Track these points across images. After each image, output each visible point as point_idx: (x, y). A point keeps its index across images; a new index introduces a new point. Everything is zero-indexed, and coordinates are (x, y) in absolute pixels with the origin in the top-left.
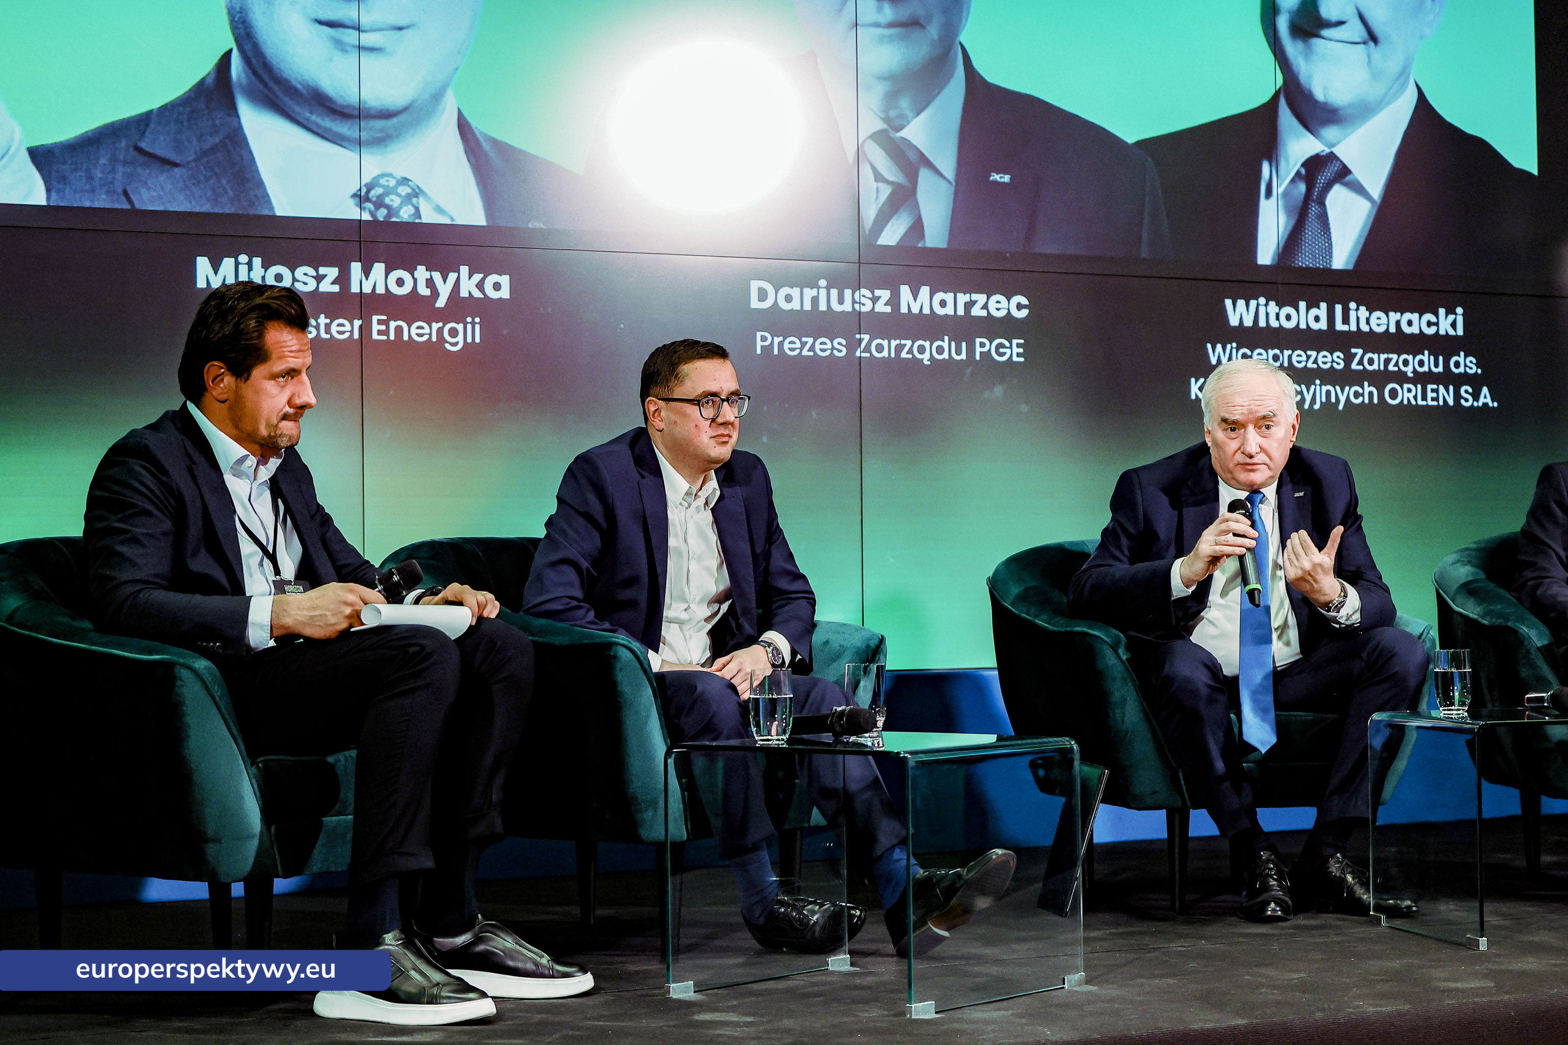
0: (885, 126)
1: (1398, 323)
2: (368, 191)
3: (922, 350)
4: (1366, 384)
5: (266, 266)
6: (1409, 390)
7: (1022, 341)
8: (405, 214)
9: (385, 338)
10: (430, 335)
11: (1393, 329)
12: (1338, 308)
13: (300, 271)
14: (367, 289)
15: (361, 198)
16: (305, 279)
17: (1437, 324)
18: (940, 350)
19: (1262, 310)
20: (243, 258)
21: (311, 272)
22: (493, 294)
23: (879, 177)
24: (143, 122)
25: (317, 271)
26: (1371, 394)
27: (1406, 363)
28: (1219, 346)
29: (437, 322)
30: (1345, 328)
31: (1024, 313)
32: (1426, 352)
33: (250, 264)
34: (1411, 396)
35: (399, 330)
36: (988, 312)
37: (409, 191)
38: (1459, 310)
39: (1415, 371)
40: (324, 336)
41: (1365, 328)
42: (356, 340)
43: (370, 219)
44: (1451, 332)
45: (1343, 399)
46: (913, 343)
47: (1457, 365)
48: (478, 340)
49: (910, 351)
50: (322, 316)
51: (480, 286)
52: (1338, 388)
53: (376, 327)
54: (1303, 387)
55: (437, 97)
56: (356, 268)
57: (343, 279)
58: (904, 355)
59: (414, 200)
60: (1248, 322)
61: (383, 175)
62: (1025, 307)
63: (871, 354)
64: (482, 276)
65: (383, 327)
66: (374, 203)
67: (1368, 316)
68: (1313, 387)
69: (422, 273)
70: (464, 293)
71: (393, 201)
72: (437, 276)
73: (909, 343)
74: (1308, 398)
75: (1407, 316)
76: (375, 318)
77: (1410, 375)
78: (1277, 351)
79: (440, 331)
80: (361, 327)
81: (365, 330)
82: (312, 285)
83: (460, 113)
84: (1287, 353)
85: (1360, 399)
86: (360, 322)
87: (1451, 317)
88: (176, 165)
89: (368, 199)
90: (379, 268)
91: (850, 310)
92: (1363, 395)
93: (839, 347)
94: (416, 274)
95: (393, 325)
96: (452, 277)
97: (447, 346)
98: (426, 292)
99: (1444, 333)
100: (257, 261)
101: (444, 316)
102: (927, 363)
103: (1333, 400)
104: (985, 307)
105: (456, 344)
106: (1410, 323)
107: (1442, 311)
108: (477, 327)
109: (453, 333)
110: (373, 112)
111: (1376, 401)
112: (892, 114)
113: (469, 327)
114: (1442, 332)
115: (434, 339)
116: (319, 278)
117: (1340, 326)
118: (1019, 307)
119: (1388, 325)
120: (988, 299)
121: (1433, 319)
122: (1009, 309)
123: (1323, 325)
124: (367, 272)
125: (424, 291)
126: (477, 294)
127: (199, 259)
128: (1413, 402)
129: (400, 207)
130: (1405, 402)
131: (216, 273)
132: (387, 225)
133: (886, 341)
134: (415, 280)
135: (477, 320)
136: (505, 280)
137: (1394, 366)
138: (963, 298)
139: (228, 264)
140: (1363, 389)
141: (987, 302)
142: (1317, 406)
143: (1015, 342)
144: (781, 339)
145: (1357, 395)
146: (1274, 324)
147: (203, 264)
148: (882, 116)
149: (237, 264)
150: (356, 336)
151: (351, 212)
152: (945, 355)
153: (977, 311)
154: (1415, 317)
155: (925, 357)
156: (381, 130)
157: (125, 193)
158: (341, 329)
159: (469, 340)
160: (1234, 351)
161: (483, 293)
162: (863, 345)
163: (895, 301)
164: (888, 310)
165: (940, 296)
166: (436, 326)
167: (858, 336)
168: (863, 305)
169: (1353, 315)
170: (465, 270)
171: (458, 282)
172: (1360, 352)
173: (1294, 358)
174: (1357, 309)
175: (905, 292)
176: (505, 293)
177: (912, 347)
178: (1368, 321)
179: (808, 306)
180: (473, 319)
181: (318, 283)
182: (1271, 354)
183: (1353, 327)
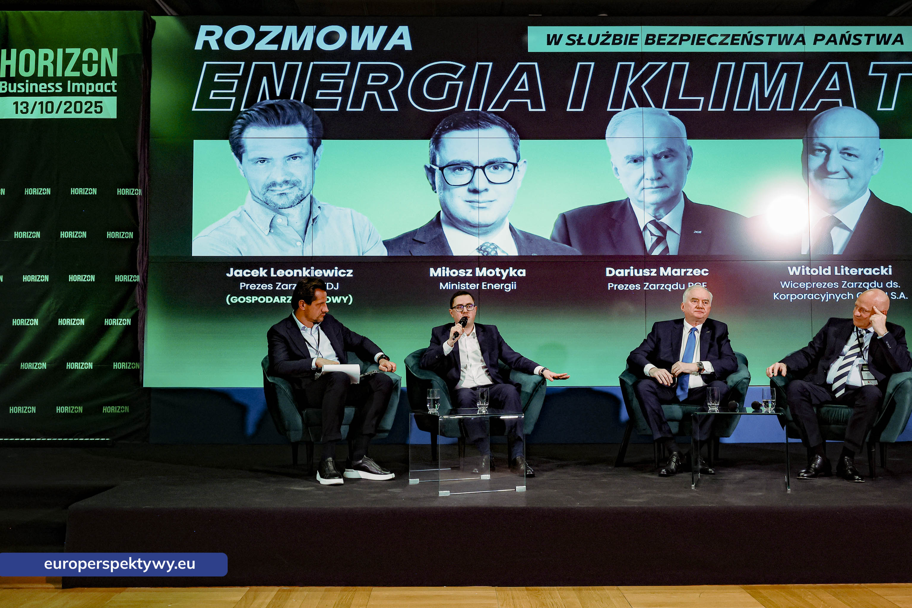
0: (654, 219)
1: (862, 272)
2: (481, 248)
3: (668, 287)
4: (848, 293)
5: (450, 270)
8: (493, 253)
9: (486, 288)
10: (500, 287)
11: (860, 274)
12: (836, 268)
13: (460, 271)
14: (481, 275)
15: (479, 250)
16: (462, 273)
17: (880, 271)
18: (675, 287)
19: (803, 270)
20: (444, 268)
21: (464, 271)
22: (520, 275)
23: (652, 234)
24: (415, 232)
25: (466, 270)
26: (850, 296)
28: (785, 283)
30: (839, 274)
31: (707, 274)
32: (875, 281)
33: (446, 270)
35: (490, 286)
36: (693, 274)
37: (494, 247)
38: (890, 267)
41: (847, 274)
42: (477, 290)
43: (482, 255)
44: (886, 274)
45: (838, 298)
46: (665, 285)
47: (889, 285)
48: (515, 288)
49: (664, 287)
50: (467, 283)
51: (516, 273)
52: (836, 295)
53: (483, 286)
54: (821, 295)
55: (503, 220)
56: (477, 269)
57: (474, 273)
58: (661, 288)
59: (496, 249)
60: (797, 274)
61: (486, 243)
62: (707, 272)
63: (649, 289)
64: (516, 270)
65: (486, 286)
66: (483, 251)
67: (849, 270)
68: (825, 295)
69: (498, 270)
70: (511, 275)
71: (489, 250)
72: (502, 271)
73: (663, 285)
74: (823, 298)
75: (866, 269)
76: (483, 283)
78: (810, 283)
79: (503, 286)
80: (479, 286)
81: (480, 286)
82: (464, 275)
83: (510, 224)
84: (814, 284)
85: (846, 298)
86: (479, 284)
87: (886, 269)
88: (424, 243)
89: (481, 250)
90: (484, 269)
91: (642, 275)
92: (847, 297)
93: (638, 287)
94: (496, 270)
95: (489, 285)
96: (507, 271)
97: (506, 290)
98: (499, 275)
99: (883, 274)
100: (448, 269)
101: (505, 282)
102: (670, 291)
103: (834, 298)
104: (692, 273)
105: (508, 290)
106: (868, 272)
107: (882, 267)
108: (515, 285)
109: (508, 286)
110: (483, 225)
112: (657, 215)
113: (513, 285)
115: (501, 288)
116: (466, 273)
117: (836, 273)
118: (705, 272)
119: (858, 273)
120: (693, 270)
121: (878, 270)
122: (701, 273)
123: (829, 273)
124: (481, 270)
125: (498, 275)
126: (515, 275)
127: (431, 268)
129: (491, 252)
131: (436, 272)
132: (487, 257)
133: (655, 285)
134: (496, 272)
135: (515, 283)
136: (524, 271)
137: (861, 286)
138: (683, 271)
139: (439, 270)
140: (847, 295)
141: (693, 271)
142: (827, 301)
143: (703, 283)
144: (617, 285)
145: (844, 296)
146: (808, 274)
147: (432, 270)
148: (654, 216)
149: (442, 269)
150: (477, 288)
151: (477, 254)
152: (677, 288)
153: (689, 274)
154: (870, 269)
155: (670, 289)
156: (485, 230)
157: (410, 251)
158: (473, 286)
159: (513, 288)
160: (792, 284)
161: (517, 274)
162: (646, 286)
163: (658, 272)
164: (656, 275)
165: (674, 270)
166: (502, 285)
167: (644, 283)
168: (646, 274)
169: (842, 270)
170: (511, 268)
171: (509, 271)
172: (846, 282)
173: (817, 285)
174: (844, 268)
175: (662, 269)
176: (524, 275)
177: (664, 286)
178: (849, 272)
179: (626, 275)
180: (514, 282)
181: (466, 274)
182: (807, 284)
183: (843, 274)
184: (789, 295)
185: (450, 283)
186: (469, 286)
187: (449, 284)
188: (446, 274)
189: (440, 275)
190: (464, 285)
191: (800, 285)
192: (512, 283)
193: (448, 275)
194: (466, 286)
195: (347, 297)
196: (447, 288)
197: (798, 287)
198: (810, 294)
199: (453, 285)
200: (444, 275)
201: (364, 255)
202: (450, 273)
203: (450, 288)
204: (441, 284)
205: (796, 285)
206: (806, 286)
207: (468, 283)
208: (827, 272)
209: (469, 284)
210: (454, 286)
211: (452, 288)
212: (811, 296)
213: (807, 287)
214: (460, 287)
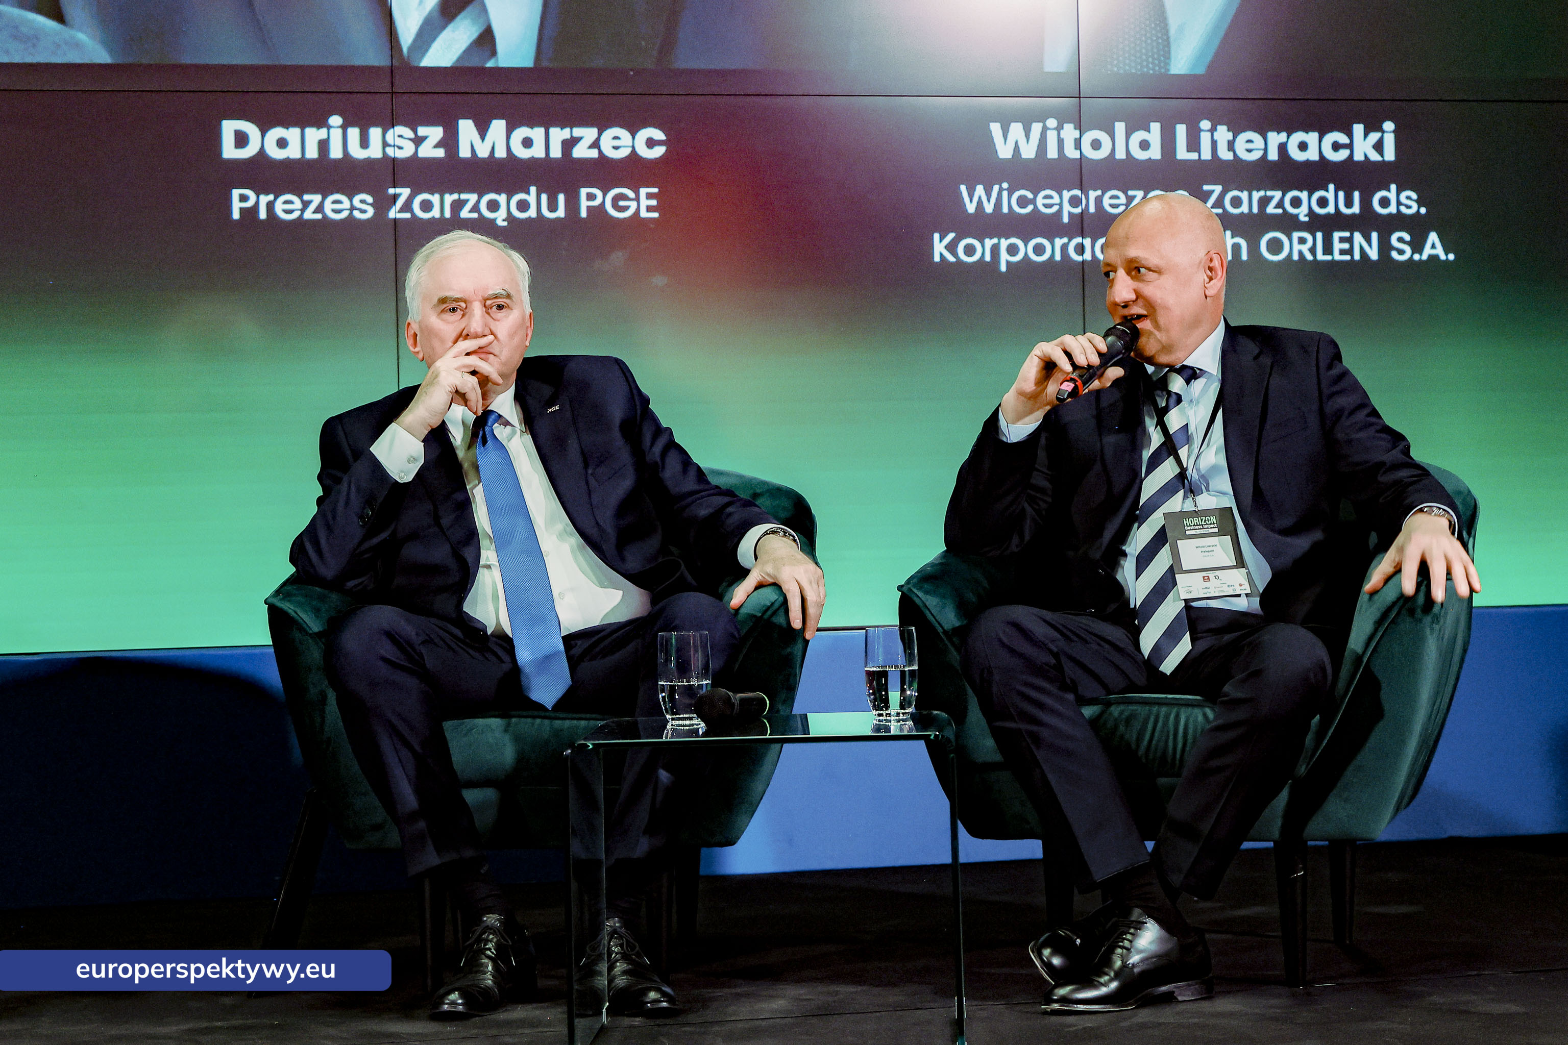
1: (1282, 148)
3: (494, 206)
6: (1302, 241)
7: (655, 190)
11: (1273, 155)
12: (1181, 130)
17: (1350, 146)
18: (523, 206)
19: (1052, 136)
27: (1296, 202)
28: (980, 190)
30: (1194, 156)
31: (659, 151)
32: (1331, 187)
34: (1305, 248)
36: (600, 152)
38: (1389, 126)
39: (1311, 213)
41: (1225, 155)
44: (1374, 156)
46: (480, 198)
47: (1385, 202)
49: (475, 208)
58: (465, 212)
60: (1029, 152)
62: (660, 143)
63: (413, 213)
67: (1231, 138)
73: (473, 198)
75: (1299, 136)
77: (1304, 218)
78: (1077, 192)
84: (1093, 195)
87: (1374, 137)
91: (380, 155)
93: (361, 206)
99: (1362, 158)
102: (499, 221)
104: (595, 144)
106: (1303, 146)
107: (1358, 129)
111: (1244, 257)
114: (1358, 157)
117: (1182, 153)
118: (651, 143)
119: (1266, 150)
120: (600, 134)
121: (1342, 138)
122: (633, 147)
123: (1155, 153)
128: (1309, 257)
130: (1296, 257)
133: (437, 196)
137: (1276, 207)
138: (558, 135)
141: (598, 139)
143: (643, 191)
144: (271, 197)
146: (1072, 153)
152: (531, 213)
153: (581, 152)
154: (1312, 138)
155: (500, 216)
160: (1005, 194)
162: (400, 203)
163: (450, 141)
164: (440, 153)
165: (522, 132)
167: (391, 191)
168: (400, 148)
169: (1205, 139)
172: (1218, 189)
173: (1106, 202)
174: (1213, 130)
175: (466, 128)
177: (478, 202)
178: (1231, 146)
179: (312, 153)
182: (1067, 195)
183: (1206, 155)
184: (995, 241)
191: (1040, 201)
197: (1030, 208)
198: (1079, 240)
205: (1023, 202)
206: (1061, 205)
208: (1145, 145)
212: (1080, 249)
213: (1067, 208)
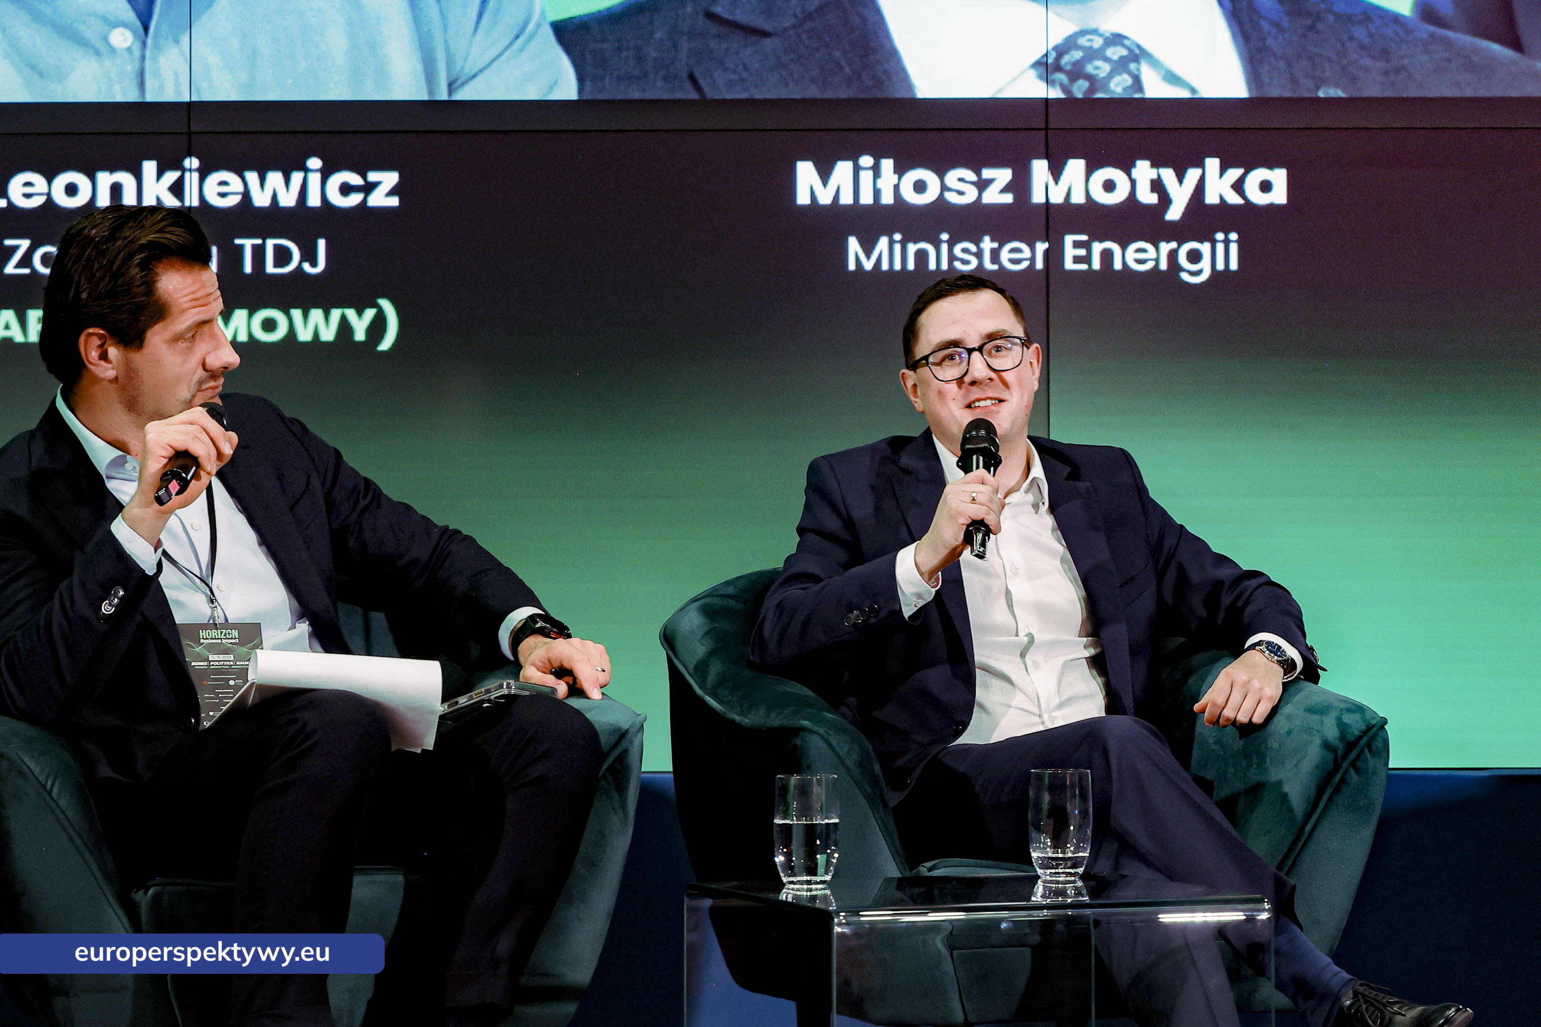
2: (1060, 57)
5: (900, 170)
8: (1118, 87)
9: (1084, 267)
10: (1157, 260)
13: (952, 177)
14: (1057, 198)
15: (1048, 67)
16: (961, 186)
20: (866, 161)
21: (970, 175)
22: (1259, 198)
25: (979, 174)
29: (1168, 242)
33: (876, 170)
35: (1107, 256)
37: (1125, 53)
40: (989, 266)
42: (1039, 271)
43: (1062, 95)
48: (1234, 266)
50: (987, 239)
51: (1238, 186)
53: (1070, 252)
56: (1040, 168)
57: (1020, 184)
59: (1133, 66)
61: (1083, 32)
64: (1240, 171)
65: (1082, 252)
66: (1067, 73)
69: (1144, 171)
70: (1211, 198)
71: (1099, 68)
72: (1168, 175)
76: (1069, 239)
79: (1173, 255)
80: (1047, 253)
81: (1053, 256)
82: (971, 195)
86: (1046, 245)
88: (765, 34)
89: (1059, 68)
90: (1075, 167)
94: (1135, 173)
95: (1097, 248)
96: (1193, 175)
97: (1185, 276)
98: (1151, 199)
100: (887, 165)
101: (1179, 232)
105: (1198, 273)
108: (1234, 248)
109: (1195, 256)
113: (1220, 247)
115: (1163, 266)
116: (982, 185)
124: (1056, 171)
125: (1146, 197)
126: (1234, 199)
127: (800, 164)
129: (1110, 76)
131: (825, 182)
132: (1088, 103)
134: (1133, 182)
135: (1233, 236)
136: (1279, 177)
139: (843, 170)
147: (806, 172)
149: (857, 169)
150: (1039, 265)
157: (692, 77)
158: (1016, 256)
159: (1220, 266)
161: (1242, 196)
166: (1166, 247)
170: (1212, 164)
171: (1202, 181)
176: (1279, 196)
180: (1226, 235)
181: (981, 192)
185: (898, 237)
186: (995, 255)
187: (892, 243)
188: (877, 193)
189: (846, 199)
190: (973, 248)
192: (1220, 236)
193: (887, 199)
194: (979, 255)
195: (370, 313)
196: (885, 266)
199: (912, 248)
200: (866, 198)
201: (454, 98)
202: (896, 188)
203: (897, 266)
204: (853, 244)
207: (992, 240)
209: (995, 245)
210: (921, 256)
211: (911, 266)
214: (952, 258)
